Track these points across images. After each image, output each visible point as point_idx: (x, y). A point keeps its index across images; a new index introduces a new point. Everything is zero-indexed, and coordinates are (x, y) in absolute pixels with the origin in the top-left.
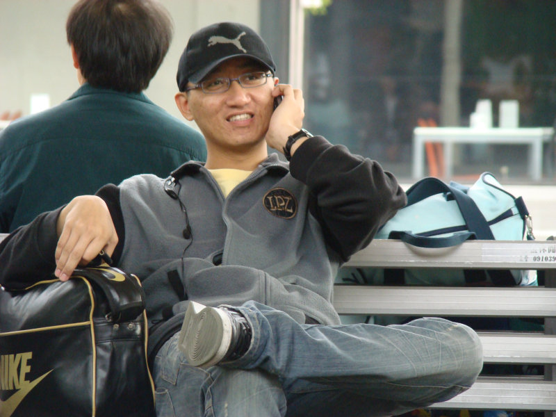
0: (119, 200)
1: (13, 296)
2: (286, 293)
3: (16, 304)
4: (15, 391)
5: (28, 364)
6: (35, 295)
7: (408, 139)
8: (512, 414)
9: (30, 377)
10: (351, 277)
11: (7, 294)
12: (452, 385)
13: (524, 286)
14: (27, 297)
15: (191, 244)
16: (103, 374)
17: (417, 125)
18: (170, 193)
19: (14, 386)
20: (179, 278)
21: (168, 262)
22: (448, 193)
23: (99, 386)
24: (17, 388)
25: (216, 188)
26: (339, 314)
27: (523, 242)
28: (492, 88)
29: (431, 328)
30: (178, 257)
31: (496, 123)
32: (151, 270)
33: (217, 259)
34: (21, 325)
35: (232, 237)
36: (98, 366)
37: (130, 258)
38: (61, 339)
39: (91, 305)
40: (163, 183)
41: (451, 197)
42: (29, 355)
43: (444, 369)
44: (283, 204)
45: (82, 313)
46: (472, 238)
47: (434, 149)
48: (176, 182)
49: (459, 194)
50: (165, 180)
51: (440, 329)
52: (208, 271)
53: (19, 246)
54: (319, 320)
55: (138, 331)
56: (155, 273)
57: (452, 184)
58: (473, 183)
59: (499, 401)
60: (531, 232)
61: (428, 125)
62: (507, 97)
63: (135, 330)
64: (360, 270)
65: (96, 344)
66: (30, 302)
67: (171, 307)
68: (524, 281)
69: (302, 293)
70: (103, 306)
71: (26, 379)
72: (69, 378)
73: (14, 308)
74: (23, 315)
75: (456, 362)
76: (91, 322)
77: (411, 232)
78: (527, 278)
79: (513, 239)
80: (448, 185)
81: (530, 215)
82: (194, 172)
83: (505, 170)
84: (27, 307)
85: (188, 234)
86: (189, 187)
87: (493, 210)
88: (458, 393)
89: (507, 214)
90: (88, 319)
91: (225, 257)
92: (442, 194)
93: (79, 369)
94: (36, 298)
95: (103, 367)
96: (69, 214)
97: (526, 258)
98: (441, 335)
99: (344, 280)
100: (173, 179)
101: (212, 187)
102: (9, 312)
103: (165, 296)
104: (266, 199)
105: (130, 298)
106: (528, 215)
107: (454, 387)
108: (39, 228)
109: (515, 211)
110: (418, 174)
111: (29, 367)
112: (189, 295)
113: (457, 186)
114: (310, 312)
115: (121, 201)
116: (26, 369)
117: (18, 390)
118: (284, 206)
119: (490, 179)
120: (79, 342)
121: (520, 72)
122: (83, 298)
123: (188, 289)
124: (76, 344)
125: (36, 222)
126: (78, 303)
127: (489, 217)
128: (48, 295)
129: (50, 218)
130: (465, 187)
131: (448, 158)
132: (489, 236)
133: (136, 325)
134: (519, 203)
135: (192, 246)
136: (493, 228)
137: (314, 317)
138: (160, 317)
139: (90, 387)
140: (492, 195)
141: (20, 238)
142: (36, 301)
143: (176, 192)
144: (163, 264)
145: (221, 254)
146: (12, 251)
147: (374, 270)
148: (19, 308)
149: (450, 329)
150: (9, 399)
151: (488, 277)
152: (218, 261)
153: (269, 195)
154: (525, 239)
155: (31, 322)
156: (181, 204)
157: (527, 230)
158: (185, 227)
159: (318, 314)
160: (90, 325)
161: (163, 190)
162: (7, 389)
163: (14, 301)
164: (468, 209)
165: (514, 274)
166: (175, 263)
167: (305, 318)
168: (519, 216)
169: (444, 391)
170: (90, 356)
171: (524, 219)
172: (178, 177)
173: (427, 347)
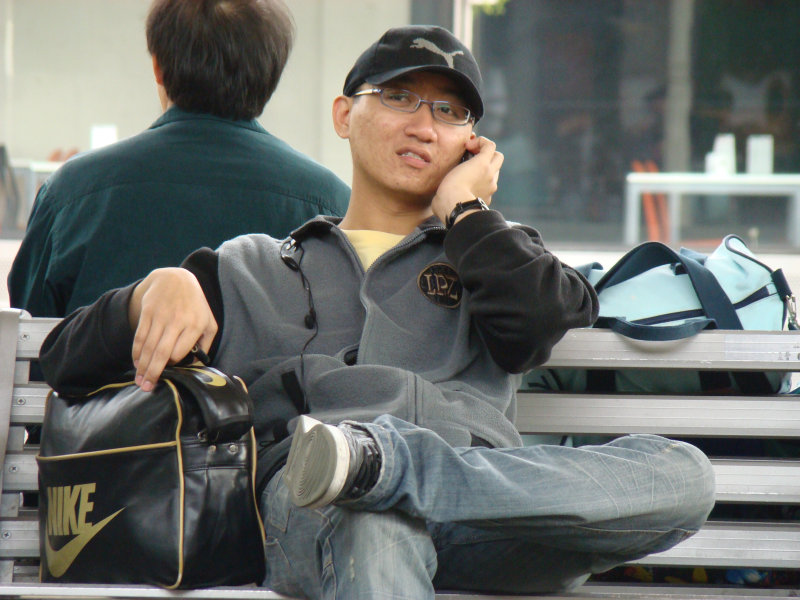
0: (216, 272)
1: (70, 404)
2: (444, 403)
3: (74, 416)
4: (71, 537)
5: (89, 501)
6: (100, 404)
7: (618, 189)
8: (766, 574)
9: (92, 518)
10: (541, 381)
11: (61, 402)
12: (671, 529)
13: (783, 395)
14: (88, 406)
15: (315, 336)
16: (194, 515)
17: (630, 169)
18: (288, 262)
19: (70, 530)
20: (297, 383)
21: (283, 361)
22: (678, 264)
23: (188, 532)
24: (74, 533)
25: (352, 257)
26: (521, 433)
27: (782, 333)
28: (736, 118)
29: (640, 449)
30: (297, 354)
31: (742, 166)
32: (260, 373)
33: (350, 357)
34: (80, 444)
35: (373, 325)
36: (187, 504)
37: (230, 355)
38: (136, 466)
39: (177, 418)
40: (279, 247)
41: (681, 270)
42: (91, 488)
43: (658, 507)
44: (445, 287)
45: (164, 429)
46: (711, 326)
47: (655, 202)
48: (297, 245)
49: (692, 266)
50: (283, 241)
51: (652, 449)
52: (336, 373)
53: (78, 337)
54: (491, 441)
55: (243, 456)
56: (264, 376)
57: (682, 251)
58: (712, 252)
59: (749, 557)
60: (794, 319)
61: (647, 170)
62: (758, 131)
63: (238, 454)
64: (553, 371)
65: (184, 472)
66: (93, 415)
67: (286, 423)
68: (784, 388)
69: (468, 402)
70: (194, 419)
71: (87, 521)
72: (147, 519)
73: (71, 422)
74: (84, 431)
75: (676, 496)
76: (177, 442)
77: (625, 318)
78: (789, 383)
79: (769, 329)
80: (678, 253)
81: (793, 296)
82: (322, 233)
83: (754, 232)
84: (90, 420)
85: (311, 321)
86: (314, 255)
87: (740, 288)
88: (681, 540)
89: (761, 294)
90: (173, 438)
91: (361, 355)
92: (669, 265)
93: (160, 508)
94: (101, 408)
95: (194, 506)
96: (147, 294)
97: (787, 355)
98: (654, 458)
99: (531, 385)
100: (293, 242)
101: (346, 254)
102: (65, 428)
103: (279, 407)
104: (423, 278)
105: (233, 410)
106: (790, 294)
107: (674, 532)
108: (104, 311)
109: (772, 289)
110: (633, 238)
111: (92, 504)
112: (312, 407)
113: (690, 254)
114: (479, 431)
115: (220, 274)
116: (87, 507)
117: (76, 536)
118: (447, 290)
119: (736, 244)
120: (161, 470)
121: (775, 95)
122: (166, 410)
123: (309, 398)
124: (156, 473)
125: (99, 304)
126: (160, 415)
127: (735, 297)
128: (119, 403)
129: (119, 298)
130: (702, 256)
131: (675, 216)
132: (735, 324)
133: (240, 447)
134: (778, 278)
135: (316, 339)
136: (741, 313)
137: (483, 437)
138: (271, 437)
139: (176, 533)
140: (740, 267)
141: (79, 325)
142: (102, 413)
143: (297, 261)
144: (276, 364)
145: (357, 350)
146: (68, 343)
147: (574, 371)
148: (77, 422)
149: (667, 450)
150: (64, 548)
151: (733, 382)
152: (351, 360)
153: (427, 272)
154: (786, 328)
155: (95, 442)
156: (303, 278)
157: (788, 315)
158: (306, 311)
159: (489, 432)
160: (176, 447)
161: (278, 257)
162: (61, 534)
163: (70, 411)
164: (706, 286)
165: (770, 377)
166: (291, 362)
167: (470, 439)
168: (777, 297)
169: (661, 538)
170: (176, 491)
171: (784, 301)
172: (300, 238)
173: (634, 476)
